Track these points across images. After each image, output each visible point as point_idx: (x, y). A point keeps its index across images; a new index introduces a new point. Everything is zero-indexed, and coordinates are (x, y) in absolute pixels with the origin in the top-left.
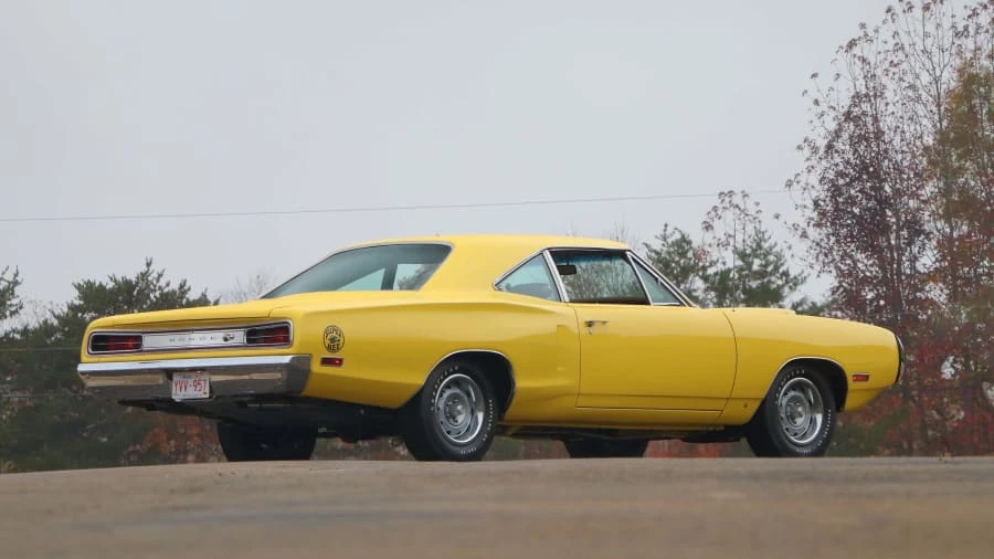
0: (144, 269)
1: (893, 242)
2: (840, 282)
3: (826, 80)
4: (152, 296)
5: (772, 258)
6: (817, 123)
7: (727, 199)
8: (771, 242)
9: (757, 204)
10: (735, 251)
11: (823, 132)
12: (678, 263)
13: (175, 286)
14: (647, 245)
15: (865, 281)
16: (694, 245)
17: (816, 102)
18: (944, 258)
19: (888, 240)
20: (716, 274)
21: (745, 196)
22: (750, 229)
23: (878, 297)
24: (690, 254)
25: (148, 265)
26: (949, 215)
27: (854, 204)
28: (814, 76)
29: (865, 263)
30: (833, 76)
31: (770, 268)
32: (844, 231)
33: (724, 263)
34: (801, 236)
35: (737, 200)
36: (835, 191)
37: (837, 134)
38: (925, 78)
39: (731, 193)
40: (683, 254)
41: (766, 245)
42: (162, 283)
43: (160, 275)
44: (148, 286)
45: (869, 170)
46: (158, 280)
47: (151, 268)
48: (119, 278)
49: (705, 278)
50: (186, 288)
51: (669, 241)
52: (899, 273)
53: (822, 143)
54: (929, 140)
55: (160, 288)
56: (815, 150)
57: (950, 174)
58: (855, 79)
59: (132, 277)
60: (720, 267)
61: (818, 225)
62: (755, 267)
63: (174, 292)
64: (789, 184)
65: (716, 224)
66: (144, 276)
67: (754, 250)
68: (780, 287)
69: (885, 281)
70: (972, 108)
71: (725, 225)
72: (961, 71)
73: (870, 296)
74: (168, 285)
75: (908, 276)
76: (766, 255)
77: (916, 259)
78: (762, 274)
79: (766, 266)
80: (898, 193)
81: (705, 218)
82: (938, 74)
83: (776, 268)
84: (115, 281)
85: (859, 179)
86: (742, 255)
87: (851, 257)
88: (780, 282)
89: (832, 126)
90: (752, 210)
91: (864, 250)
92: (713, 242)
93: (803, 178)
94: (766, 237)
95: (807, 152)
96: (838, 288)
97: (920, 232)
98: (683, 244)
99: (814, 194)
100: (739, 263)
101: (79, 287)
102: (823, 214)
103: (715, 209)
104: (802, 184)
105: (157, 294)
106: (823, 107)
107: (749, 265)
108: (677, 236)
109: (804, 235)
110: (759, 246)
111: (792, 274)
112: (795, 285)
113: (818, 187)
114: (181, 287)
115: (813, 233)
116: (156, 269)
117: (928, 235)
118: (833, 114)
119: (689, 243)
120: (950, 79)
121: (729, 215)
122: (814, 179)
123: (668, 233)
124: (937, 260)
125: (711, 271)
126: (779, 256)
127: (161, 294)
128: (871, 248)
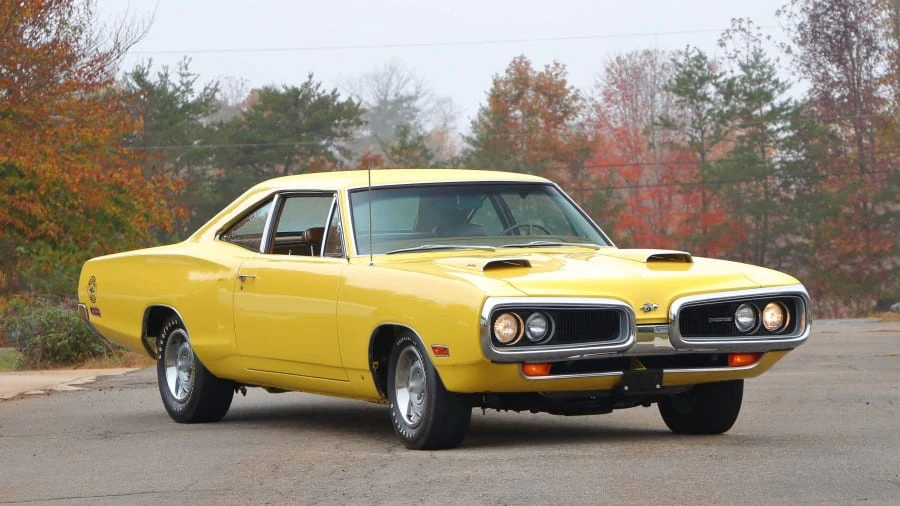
0: (307, 80)
1: (854, 56)
2: (815, 86)
4: (312, 99)
5: (766, 70)
7: (737, 24)
8: (766, 58)
9: (759, 28)
10: (741, 64)
12: (697, 74)
13: (329, 92)
14: (673, 60)
15: (834, 85)
16: (708, 60)
18: (892, 66)
19: (851, 55)
20: (724, 82)
21: (750, 22)
22: (752, 45)
23: (842, 97)
24: (705, 67)
25: (310, 77)
27: (828, 27)
29: (834, 71)
31: (766, 76)
32: (819, 49)
33: (732, 72)
34: (787, 52)
35: (744, 24)
36: (814, 17)
39: (741, 20)
40: (700, 67)
41: (761, 60)
42: (320, 91)
43: (318, 85)
44: (309, 92)
46: (317, 88)
47: (313, 79)
48: (289, 87)
49: (717, 85)
50: (337, 93)
51: (691, 56)
52: (859, 79)
55: (318, 95)
59: (298, 86)
60: (729, 76)
61: (802, 44)
62: (754, 76)
63: (327, 97)
64: (778, 13)
65: (728, 42)
66: (306, 85)
67: (753, 64)
68: (772, 90)
69: (848, 84)
71: (737, 42)
73: (837, 95)
74: (324, 92)
75: (866, 82)
76: (763, 67)
77: (871, 67)
78: (759, 81)
79: (763, 74)
80: (859, 20)
81: (719, 37)
83: (769, 77)
84: (286, 88)
85: (831, 9)
86: (744, 68)
87: (824, 67)
88: (771, 87)
90: (754, 33)
91: (832, 62)
92: (724, 55)
93: (788, 9)
94: (763, 53)
96: (813, 90)
97: (875, 48)
98: (701, 57)
99: (798, 22)
100: (743, 73)
102: (804, 35)
103: (728, 31)
104: (788, 13)
105: (316, 98)
107: (750, 75)
108: (696, 53)
109: (789, 51)
110: (757, 60)
111: (781, 81)
112: (783, 89)
113: (800, 15)
114: (333, 93)
115: (798, 50)
116: (316, 80)
117: (882, 51)
119: (705, 58)
121: (737, 35)
122: (796, 9)
123: (689, 51)
124: (888, 69)
125: (721, 79)
126: (771, 68)
127: (319, 99)
128: (840, 61)
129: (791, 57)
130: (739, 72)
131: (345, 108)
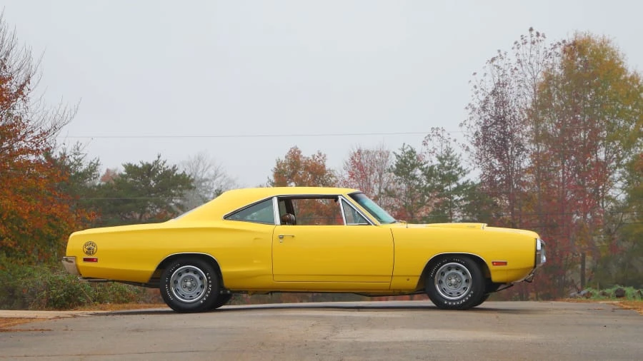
0: (156, 159)
1: (509, 154)
2: (484, 172)
3: (480, 76)
4: (160, 172)
5: (454, 161)
6: (475, 96)
7: (435, 131)
8: (454, 153)
9: (449, 134)
10: (437, 157)
11: (478, 101)
12: (409, 162)
13: (170, 168)
14: (394, 153)
15: (496, 172)
16: (417, 153)
17: (475, 87)
18: (533, 162)
19: (507, 153)
20: (427, 168)
21: (443, 130)
22: (444, 145)
23: (502, 180)
24: (415, 158)
25: (159, 157)
26: (537, 141)
27: (493, 135)
28: (475, 74)
29: (497, 163)
30: (482, 74)
31: (453, 165)
32: (487, 149)
33: (431, 161)
34: (466, 150)
35: (439, 132)
36: (485, 128)
37: (486, 101)
38: (529, 76)
39: (438, 129)
40: (412, 158)
41: (451, 155)
42: (165, 166)
43: (164, 162)
44: (158, 167)
45: (500, 120)
46: (163, 164)
47: (160, 159)
48: (145, 163)
49: (422, 170)
50: (176, 168)
51: (405, 151)
52: (512, 169)
53: (477, 106)
54: (529, 106)
55: (164, 169)
56: (474, 109)
57: (537, 122)
58: (494, 76)
59: (151, 162)
60: (429, 164)
61: (477, 145)
62: (446, 165)
63: (170, 170)
64: (461, 125)
65: (429, 142)
66: (156, 162)
67: (445, 157)
68: (457, 175)
69: (505, 172)
70: (549, 91)
71: (435, 143)
72: (545, 74)
73: (499, 179)
74: (168, 167)
75: (517, 171)
76: (452, 159)
77: (520, 162)
78: (449, 168)
79: (452, 164)
80: (513, 131)
81: (424, 139)
82: (535, 74)
83: (456, 166)
84: (143, 164)
85: (495, 123)
86: (440, 159)
87: (490, 161)
88: (457, 172)
89: (483, 98)
90: (446, 137)
91: (495, 158)
92: (426, 151)
93: (467, 123)
94: (452, 151)
95: (470, 110)
96: (483, 175)
97: (523, 150)
98: (412, 152)
99: (474, 131)
100: (439, 163)
101: (125, 166)
102: (478, 139)
103: (429, 136)
104: (467, 125)
105: (162, 171)
106: (478, 89)
107: (444, 164)
108: (409, 149)
109: (467, 149)
110: (448, 155)
111: (463, 168)
112: (465, 174)
113: (475, 127)
114: (174, 168)
115: (473, 149)
116: (162, 159)
117: (527, 151)
118: (482, 92)
119: (415, 152)
120: (540, 78)
121: (435, 139)
122: (473, 123)
123: (405, 147)
124: (531, 163)
125: (425, 166)
126: (457, 160)
127: (164, 172)
128: (501, 158)
129: (469, 153)
130: (436, 162)
131: (181, 178)
